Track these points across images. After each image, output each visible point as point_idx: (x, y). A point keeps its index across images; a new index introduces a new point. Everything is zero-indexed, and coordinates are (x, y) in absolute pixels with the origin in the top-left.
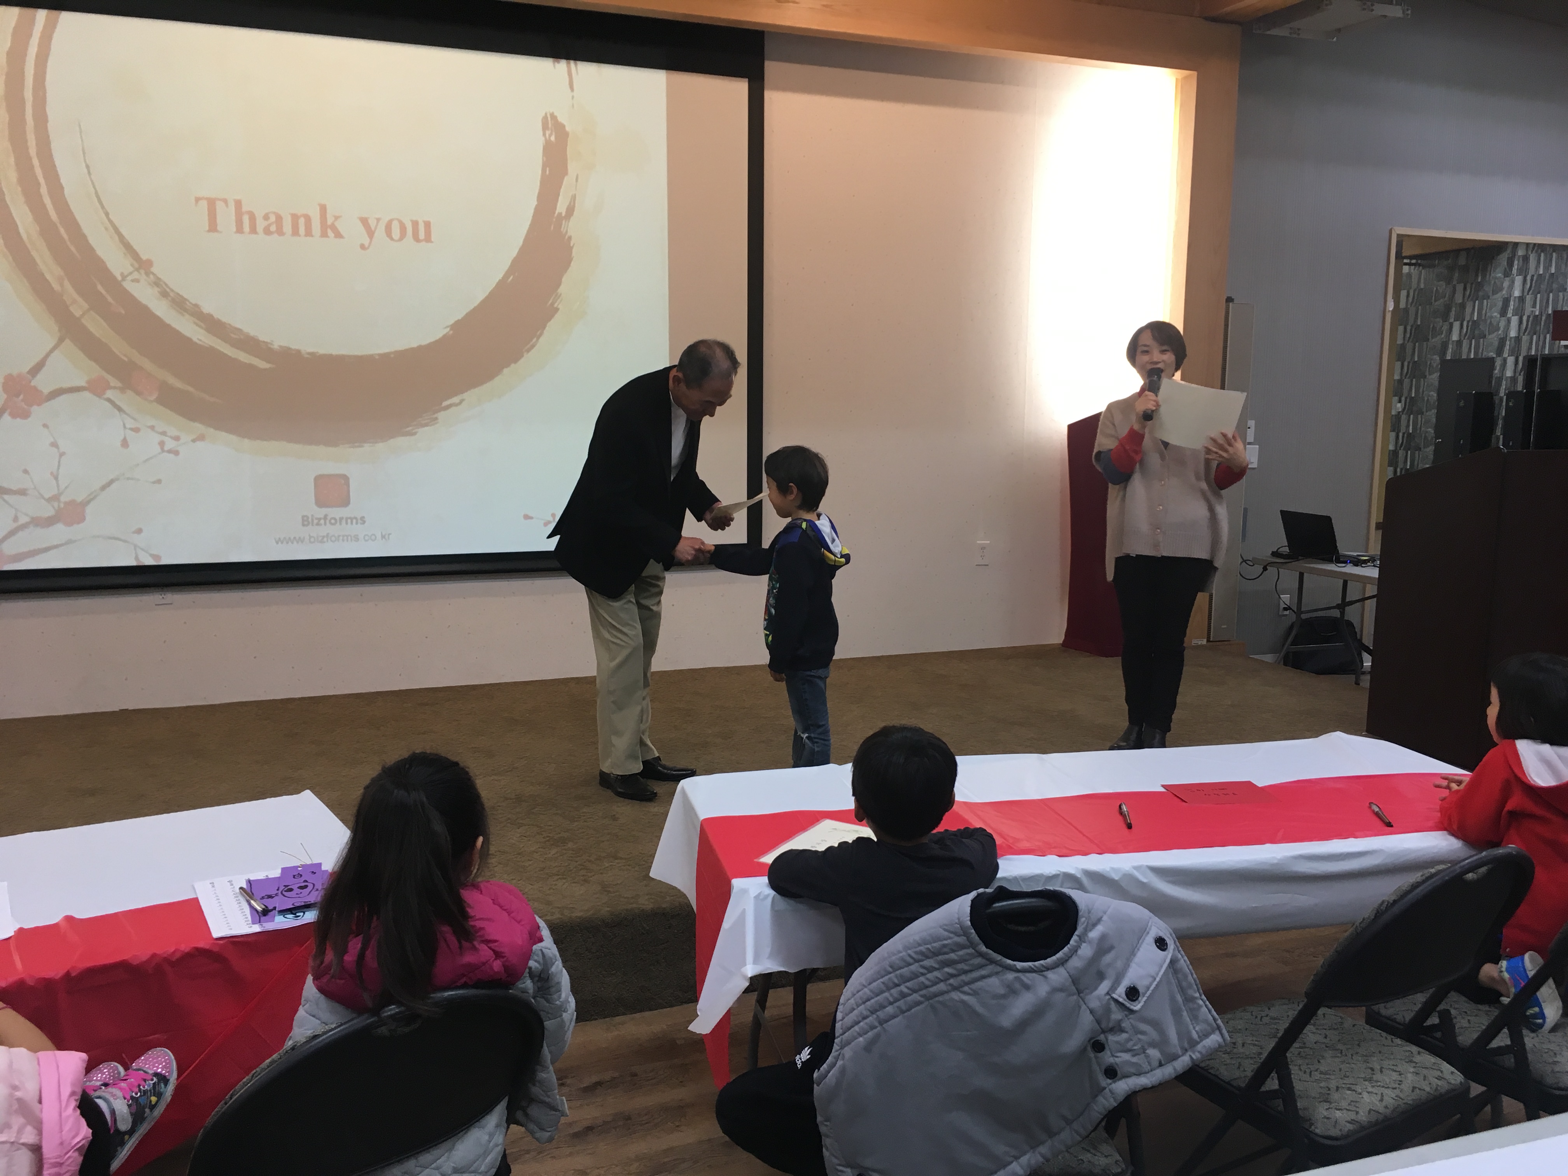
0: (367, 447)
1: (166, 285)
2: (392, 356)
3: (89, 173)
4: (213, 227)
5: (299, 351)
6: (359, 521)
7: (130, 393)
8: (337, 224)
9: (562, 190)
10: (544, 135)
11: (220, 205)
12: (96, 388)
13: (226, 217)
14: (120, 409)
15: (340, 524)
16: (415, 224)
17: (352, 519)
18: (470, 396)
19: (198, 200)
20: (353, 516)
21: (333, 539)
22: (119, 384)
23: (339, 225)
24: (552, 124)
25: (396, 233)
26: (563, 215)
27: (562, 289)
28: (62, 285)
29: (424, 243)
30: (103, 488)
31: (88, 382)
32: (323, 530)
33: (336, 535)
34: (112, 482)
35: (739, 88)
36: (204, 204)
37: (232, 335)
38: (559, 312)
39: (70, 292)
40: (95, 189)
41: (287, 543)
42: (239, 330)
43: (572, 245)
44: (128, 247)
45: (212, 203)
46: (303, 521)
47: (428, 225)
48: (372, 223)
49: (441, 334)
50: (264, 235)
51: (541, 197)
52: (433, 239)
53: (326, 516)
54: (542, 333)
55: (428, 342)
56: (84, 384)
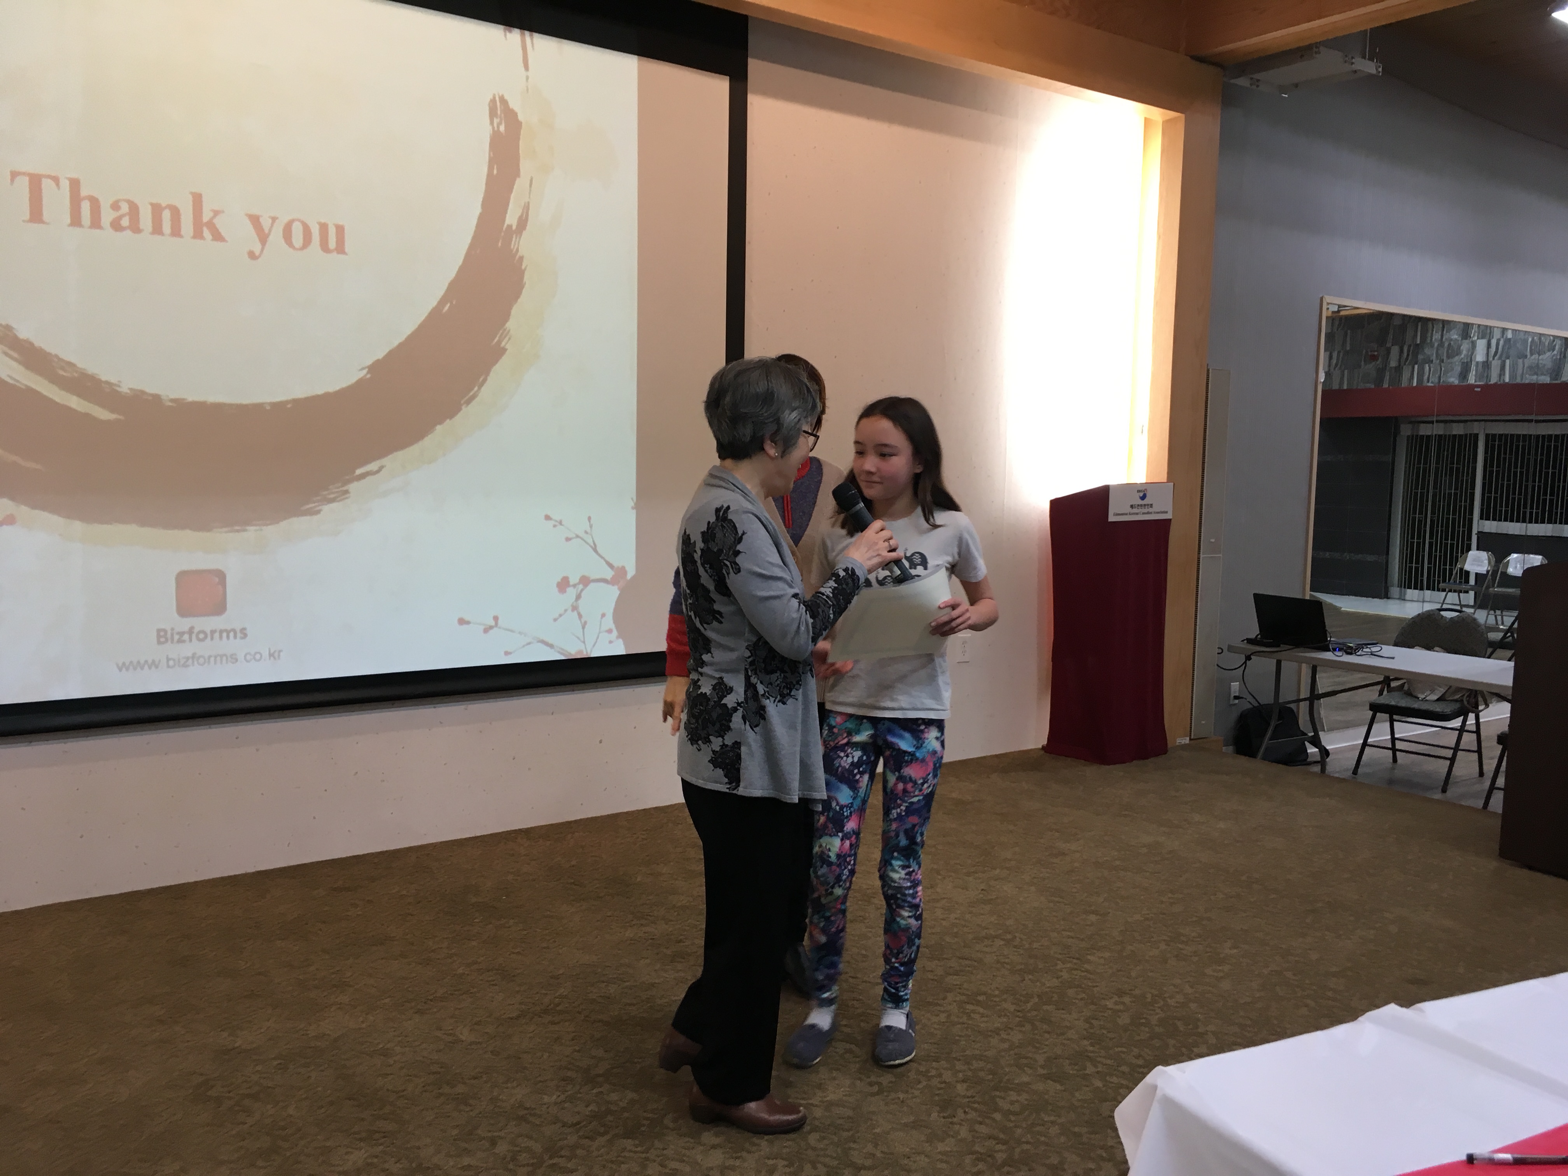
0: (251, 532)
2: (289, 406)
4: (36, 215)
5: (157, 398)
6: (239, 635)
8: (215, 221)
9: (513, 196)
10: (492, 123)
11: (47, 185)
13: (56, 202)
15: (212, 639)
16: (324, 227)
17: (228, 632)
18: (391, 461)
19: (15, 175)
20: (229, 628)
21: (202, 660)
23: (218, 222)
24: (501, 110)
25: (298, 239)
26: (514, 227)
27: (510, 325)
29: (334, 254)
32: (187, 649)
33: (206, 656)
35: (718, 87)
36: (22, 181)
37: (61, 372)
38: (508, 352)
41: (135, 669)
42: (70, 364)
43: (523, 267)
45: (35, 181)
46: (159, 637)
47: (340, 230)
48: (266, 223)
49: (353, 380)
50: (111, 230)
51: (486, 203)
52: (347, 250)
53: (191, 629)
54: (485, 380)
55: (337, 388)
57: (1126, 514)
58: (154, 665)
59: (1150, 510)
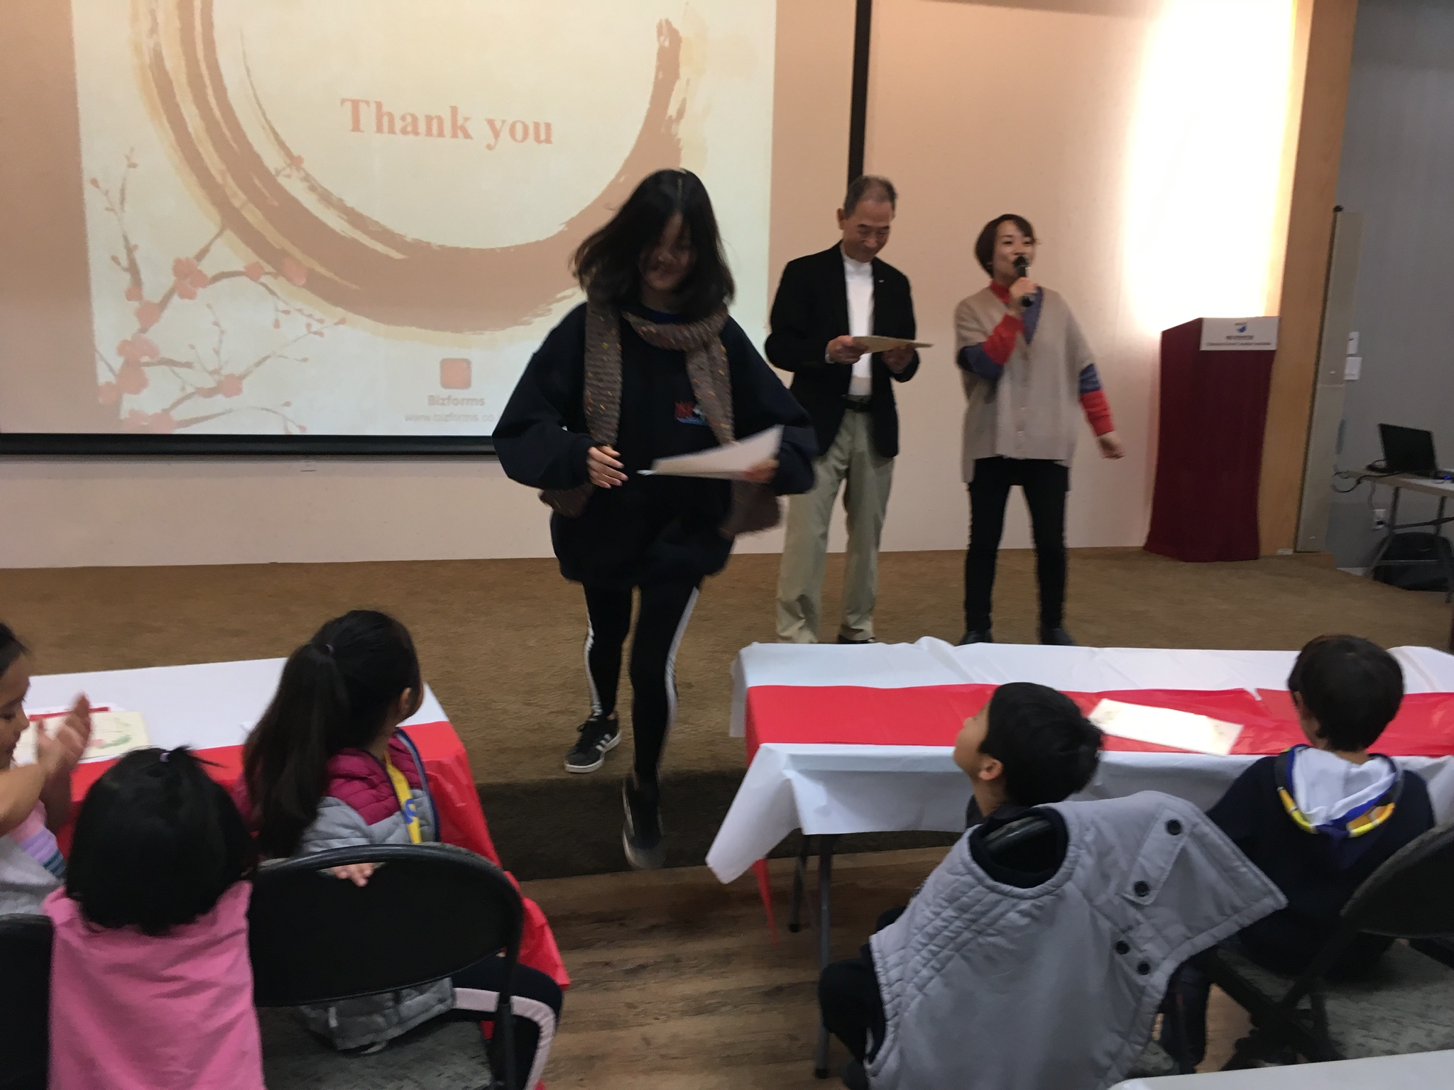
0: (487, 335)
1: (314, 179)
2: (512, 250)
3: (250, 76)
4: (356, 127)
5: (428, 244)
6: (479, 403)
7: (282, 279)
8: (466, 126)
9: (674, 94)
10: (659, 40)
11: (363, 107)
12: (252, 273)
13: (368, 118)
14: (272, 292)
15: (462, 404)
16: (537, 125)
19: (343, 101)
20: (473, 398)
21: (456, 418)
22: (274, 271)
23: (470, 127)
24: (667, 30)
25: (519, 134)
26: (674, 117)
28: (225, 179)
29: (544, 144)
30: (258, 364)
31: (245, 267)
32: (447, 410)
33: (458, 415)
34: (265, 359)
36: (348, 105)
37: (370, 227)
39: (231, 186)
40: (255, 90)
41: (415, 420)
42: (377, 223)
43: (682, 146)
44: (282, 144)
45: (355, 104)
46: (430, 400)
47: (548, 126)
48: (498, 125)
49: (556, 231)
50: (401, 135)
51: (654, 100)
52: (553, 139)
53: (450, 396)
56: (241, 268)
57: (1224, 345)
58: (427, 418)
59: (1251, 341)
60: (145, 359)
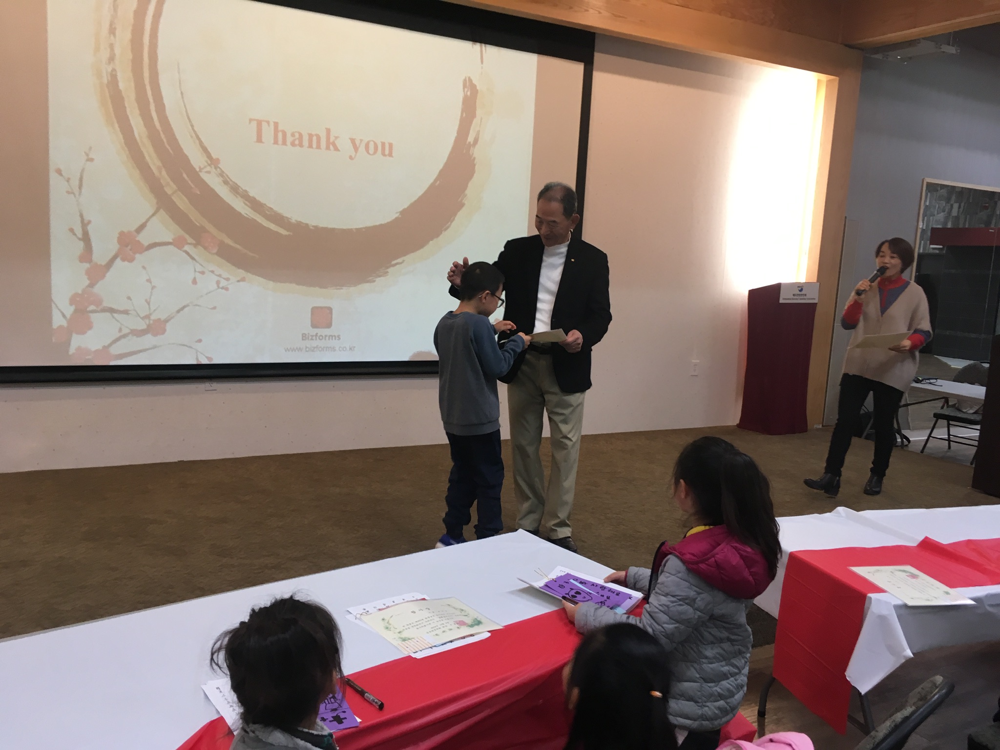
0: (344, 290)
1: (227, 176)
2: (364, 230)
3: (183, 97)
4: (259, 140)
5: (307, 225)
6: (337, 338)
7: (200, 248)
8: (336, 142)
9: (472, 127)
10: (464, 91)
11: (264, 125)
12: (178, 243)
13: (268, 133)
14: (193, 259)
15: (325, 339)
16: (383, 144)
17: (332, 336)
18: (408, 258)
19: (251, 120)
20: (333, 335)
21: (320, 349)
22: (194, 242)
23: (337, 143)
24: (469, 85)
25: (371, 150)
26: (472, 143)
27: (467, 192)
28: (160, 172)
29: (387, 157)
30: (178, 311)
31: (173, 240)
32: (315, 343)
33: (322, 347)
34: (184, 307)
35: (578, 69)
36: (254, 124)
37: (267, 212)
38: (465, 205)
39: (164, 177)
40: (186, 109)
41: (292, 351)
42: (271, 209)
43: (475, 162)
44: (205, 150)
45: (259, 123)
46: (303, 337)
47: (391, 145)
48: (357, 143)
49: (394, 217)
50: (291, 146)
51: (459, 132)
52: (393, 155)
53: (317, 333)
54: (454, 219)
55: (386, 222)
56: (171, 241)
57: (790, 299)
58: (300, 349)
59: (805, 297)
60: (92, 308)
